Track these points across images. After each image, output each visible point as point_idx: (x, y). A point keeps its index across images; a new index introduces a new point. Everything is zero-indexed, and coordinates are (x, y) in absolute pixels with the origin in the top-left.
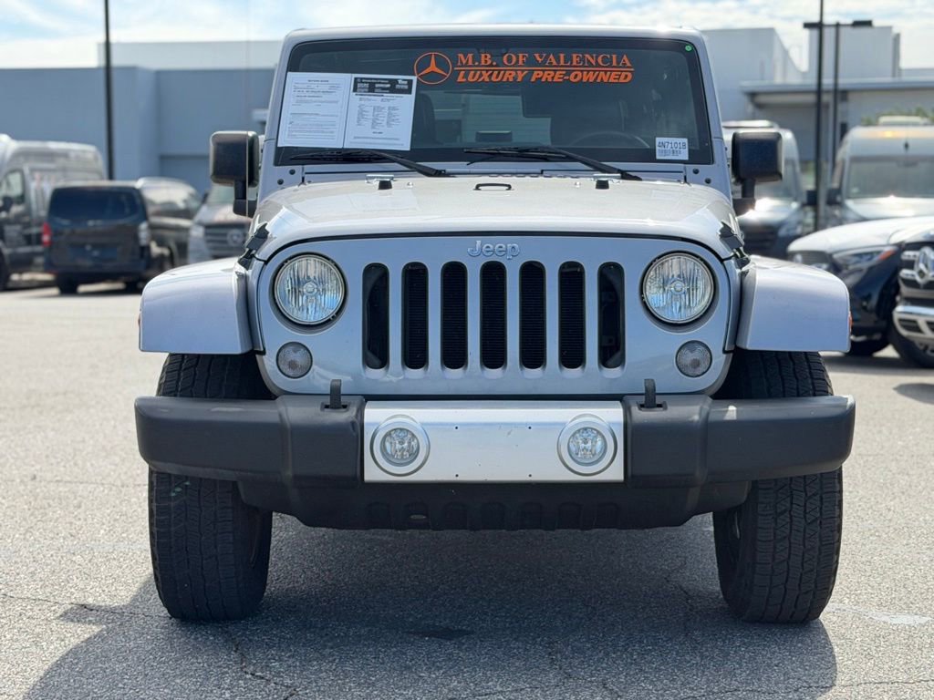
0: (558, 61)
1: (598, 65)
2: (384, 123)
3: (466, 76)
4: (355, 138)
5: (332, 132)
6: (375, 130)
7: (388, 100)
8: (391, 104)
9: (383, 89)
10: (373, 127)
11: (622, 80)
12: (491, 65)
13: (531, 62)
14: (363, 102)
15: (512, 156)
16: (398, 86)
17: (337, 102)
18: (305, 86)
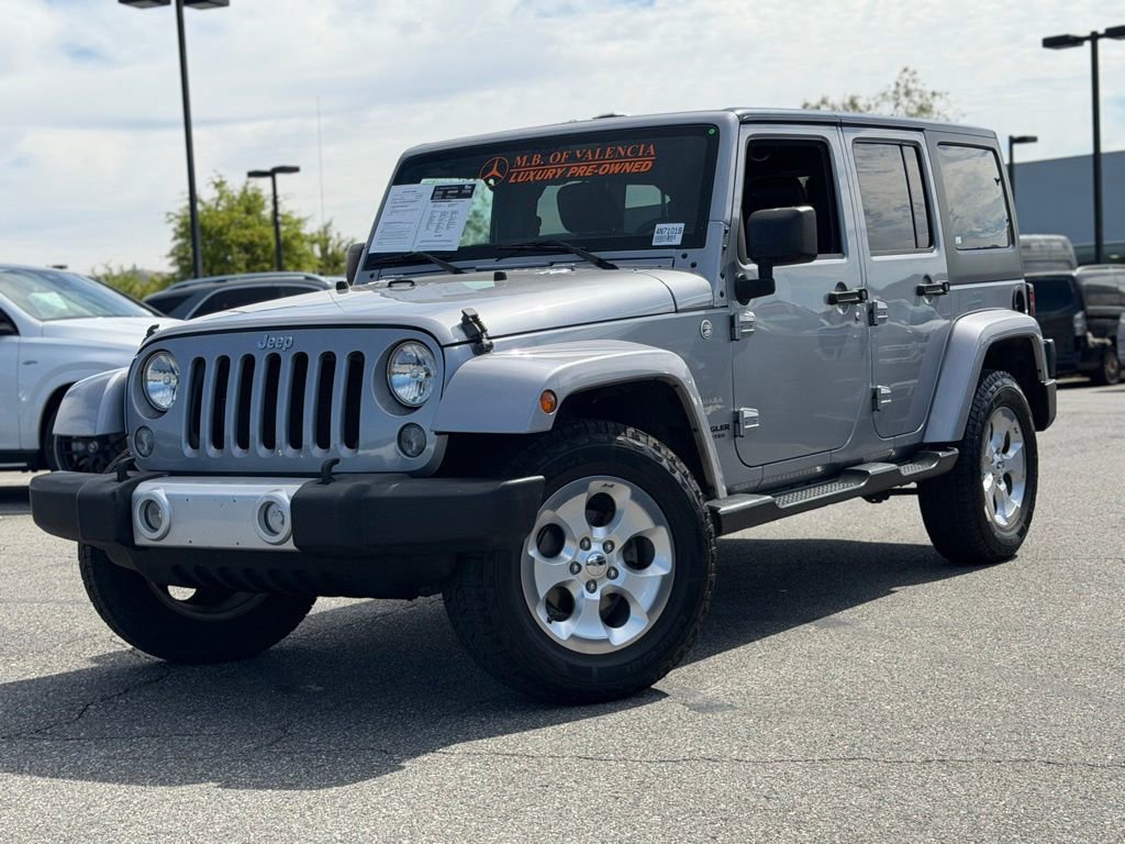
0: (593, 156)
1: (626, 156)
2: (445, 226)
3: (516, 178)
4: (421, 241)
5: (406, 238)
6: (436, 234)
7: (453, 205)
8: (454, 209)
9: (453, 195)
10: (436, 231)
11: (642, 170)
12: (539, 165)
13: (572, 158)
14: (435, 209)
15: (530, 250)
16: (464, 191)
17: (416, 210)
18: (398, 197)
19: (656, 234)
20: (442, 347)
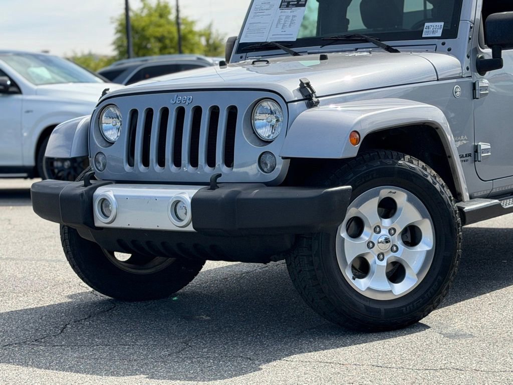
2: (288, 25)
4: (273, 35)
5: (263, 33)
6: (282, 30)
7: (294, 11)
8: (294, 13)
9: (293, 5)
10: (282, 29)
14: (282, 14)
16: (300, 3)
17: (270, 15)
18: (259, 7)
19: (425, 30)
20: (287, 103)
